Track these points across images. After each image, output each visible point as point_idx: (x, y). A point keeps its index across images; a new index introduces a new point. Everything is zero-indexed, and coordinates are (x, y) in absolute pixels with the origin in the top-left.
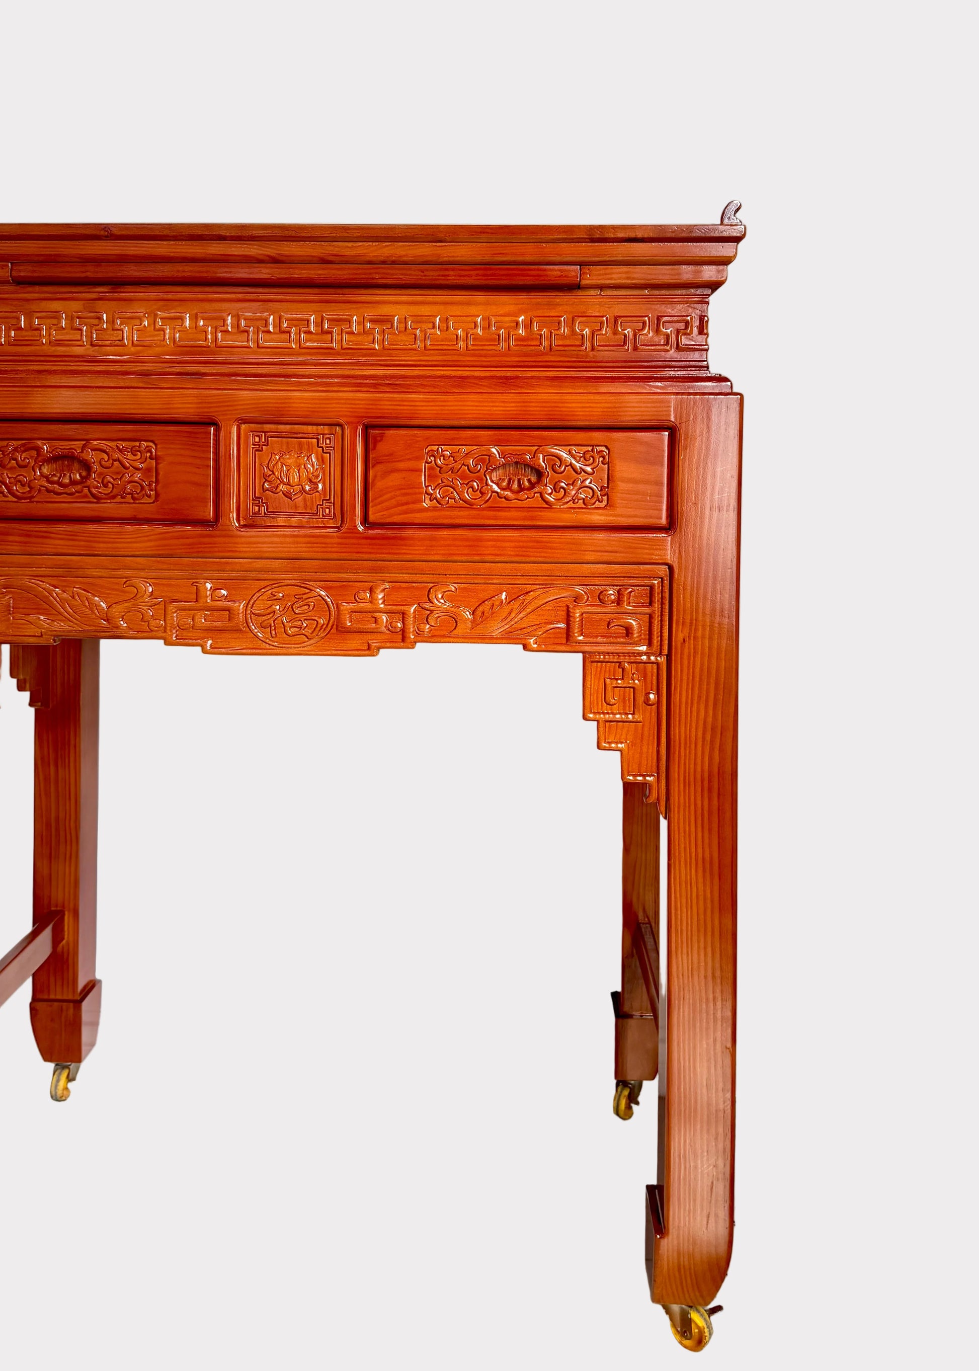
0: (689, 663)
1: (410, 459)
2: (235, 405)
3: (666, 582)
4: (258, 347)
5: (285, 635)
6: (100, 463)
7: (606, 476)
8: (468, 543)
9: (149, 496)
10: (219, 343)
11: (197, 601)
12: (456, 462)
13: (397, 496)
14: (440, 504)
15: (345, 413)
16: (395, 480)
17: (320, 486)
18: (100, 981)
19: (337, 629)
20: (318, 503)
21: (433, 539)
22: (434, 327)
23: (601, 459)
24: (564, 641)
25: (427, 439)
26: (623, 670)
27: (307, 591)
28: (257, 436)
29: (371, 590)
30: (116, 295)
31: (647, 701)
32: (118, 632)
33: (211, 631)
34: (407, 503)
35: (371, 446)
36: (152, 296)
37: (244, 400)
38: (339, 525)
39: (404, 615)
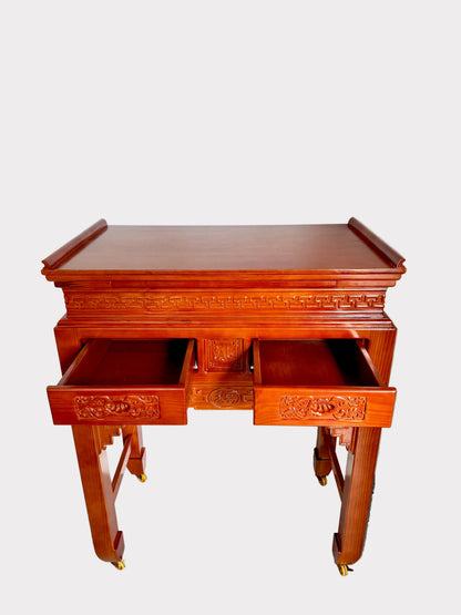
4: (209, 308)
6: (134, 403)
9: (157, 416)
10: (195, 307)
11: (191, 394)
12: (295, 402)
16: (267, 409)
19: (241, 402)
22: (277, 300)
23: (363, 401)
33: (197, 403)
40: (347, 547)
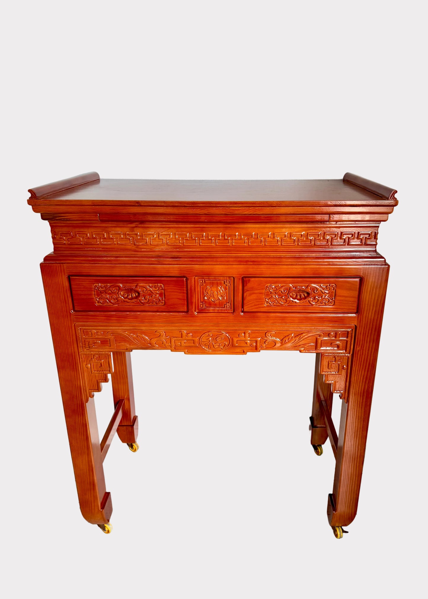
0: (360, 358)
1: (259, 289)
2: (193, 271)
3: (354, 330)
4: (200, 245)
5: (213, 348)
6: (143, 291)
7: (334, 294)
8: (281, 319)
9: (162, 303)
10: (185, 244)
11: (182, 337)
12: (277, 290)
13: (255, 302)
14: (270, 305)
15: (235, 273)
16: (254, 297)
17: (225, 298)
18: (137, 416)
19: (232, 346)
20: (224, 304)
21: (268, 317)
22: (268, 237)
23: (333, 288)
24: (314, 349)
25: (266, 282)
26: (335, 359)
27: (221, 334)
28: (201, 280)
29: (244, 333)
30: (142, 225)
31: (343, 368)
32: (155, 348)
33: (187, 347)
34: (258, 305)
35: (245, 285)
36: (157, 226)
37: (197, 269)
38: (233, 312)
39: (256, 342)
40: (342, 507)
